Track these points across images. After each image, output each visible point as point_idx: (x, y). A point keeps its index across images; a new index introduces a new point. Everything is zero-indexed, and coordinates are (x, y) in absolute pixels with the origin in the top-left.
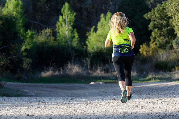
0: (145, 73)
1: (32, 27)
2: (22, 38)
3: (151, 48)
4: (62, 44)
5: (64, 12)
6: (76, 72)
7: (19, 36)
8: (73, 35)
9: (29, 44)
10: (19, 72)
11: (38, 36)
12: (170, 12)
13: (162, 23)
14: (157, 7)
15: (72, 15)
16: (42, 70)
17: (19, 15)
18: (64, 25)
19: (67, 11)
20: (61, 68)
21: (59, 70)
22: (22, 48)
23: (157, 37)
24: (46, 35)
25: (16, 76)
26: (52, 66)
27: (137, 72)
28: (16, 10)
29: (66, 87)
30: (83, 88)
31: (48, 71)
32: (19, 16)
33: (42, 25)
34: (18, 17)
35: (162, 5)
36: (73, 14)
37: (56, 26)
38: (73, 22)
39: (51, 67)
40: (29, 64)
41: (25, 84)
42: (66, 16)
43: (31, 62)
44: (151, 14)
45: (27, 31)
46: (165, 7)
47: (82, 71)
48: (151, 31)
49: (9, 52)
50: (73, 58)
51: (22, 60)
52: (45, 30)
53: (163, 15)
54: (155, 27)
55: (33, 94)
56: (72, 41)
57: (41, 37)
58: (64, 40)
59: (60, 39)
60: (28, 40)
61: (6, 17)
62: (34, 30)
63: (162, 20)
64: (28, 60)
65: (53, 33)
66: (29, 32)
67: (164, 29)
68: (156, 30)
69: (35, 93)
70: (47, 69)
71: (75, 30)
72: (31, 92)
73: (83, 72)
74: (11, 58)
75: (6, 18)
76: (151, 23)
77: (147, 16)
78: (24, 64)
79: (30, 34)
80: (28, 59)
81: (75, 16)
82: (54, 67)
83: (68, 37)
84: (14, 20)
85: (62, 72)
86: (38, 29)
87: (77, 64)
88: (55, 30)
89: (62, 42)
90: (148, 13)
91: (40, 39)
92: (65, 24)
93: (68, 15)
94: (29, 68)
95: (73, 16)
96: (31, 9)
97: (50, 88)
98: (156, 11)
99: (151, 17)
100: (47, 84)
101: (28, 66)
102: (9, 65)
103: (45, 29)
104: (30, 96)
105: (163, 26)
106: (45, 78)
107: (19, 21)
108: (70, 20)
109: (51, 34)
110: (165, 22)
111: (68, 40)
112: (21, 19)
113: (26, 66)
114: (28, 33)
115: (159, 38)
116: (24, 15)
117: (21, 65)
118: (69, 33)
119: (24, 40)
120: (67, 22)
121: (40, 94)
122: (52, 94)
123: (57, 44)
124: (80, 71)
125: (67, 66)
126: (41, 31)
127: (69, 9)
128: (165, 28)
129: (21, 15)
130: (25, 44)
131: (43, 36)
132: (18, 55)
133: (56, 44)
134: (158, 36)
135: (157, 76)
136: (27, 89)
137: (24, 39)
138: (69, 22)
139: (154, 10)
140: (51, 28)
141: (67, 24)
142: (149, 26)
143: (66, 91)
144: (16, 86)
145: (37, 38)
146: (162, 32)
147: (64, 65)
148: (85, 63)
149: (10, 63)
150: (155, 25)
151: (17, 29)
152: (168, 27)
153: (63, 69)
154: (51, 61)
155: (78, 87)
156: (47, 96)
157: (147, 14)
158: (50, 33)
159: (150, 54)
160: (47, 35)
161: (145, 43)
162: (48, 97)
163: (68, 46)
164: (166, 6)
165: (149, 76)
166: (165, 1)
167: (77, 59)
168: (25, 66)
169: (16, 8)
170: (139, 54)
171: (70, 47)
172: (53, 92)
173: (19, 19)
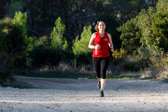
1: (32, 35)
2: (26, 42)
3: (121, 54)
5: (57, 24)
6: (66, 70)
8: (63, 42)
9: (31, 48)
14: (127, 23)
18: (56, 34)
20: (55, 66)
24: (43, 41)
25: (21, 71)
26: (48, 65)
28: (22, 21)
31: (45, 68)
33: (38, 34)
36: (64, 26)
37: (50, 35)
42: (59, 27)
46: (133, 23)
51: (26, 59)
53: (131, 29)
56: (63, 46)
59: (53, 44)
62: (34, 37)
63: (131, 32)
66: (31, 39)
68: (125, 40)
69: (38, 85)
72: (35, 85)
76: (122, 35)
80: (30, 59)
83: (59, 43)
84: (20, 28)
87: (67, 63)
88: (49, 38)
90: (120, 27)
91: (38, 44)
96: (31, 21)
97: (48, 81)
99: (122, 30)
101: (29, 64)
103: (42, 36)
105: (131, 37)
108: (61, 30)
109: (47, 40)
115: (127, 46)
117: (25, 63)
118: (61, 40)
119: (28, 44)
121: (43, 87)
122: (52, 87)
124: (69, 69)
126: (40, 38)
127: (61, 22)
129: (25, 25)
133: (51, 48)
139: (125, 25)
140: (47, 36)
141: (59, 33)
142: (120, 37)
144: (21, 79)
146: (130, 42)
147: (57, 64)
150: (125, 36)
154: (47, 61)
155: (70, 81)
159: (120, 58)
163: (59, 50)
165: (121, 74)
170: (112, 57)
173: (24, 28)
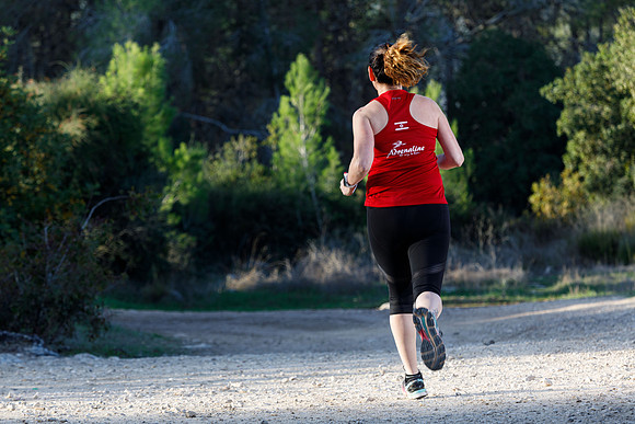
0: (548, 270)
1: (193, 135)
2: (163, 169)
3: (565, 193)
4: (287, 185)
5: (293, 84)
6: (336, 274)
7: (153, 163)
8: (321, 158)
9: (185, 189)
10: (155, 276)
11: (211, 162)
12: (623, 76)
13: (599, 114)
14: (583, 63)
15: (321, 95)
16: (229, 268)
17: (153, 97)
18: (293, 127)
19: (302, 80)
20: (287, 262)
21: (282, 269)
22: (164, 201)
23: (582, 156)
24: (237, 159)
25: (147, 289)
26: (260, 256)
27: (524, 268)
28: (142, 82)
29: (305, 320)
30: (359, 324)
31: (247, 270)
32: (152, 101)
33: (224, 127)
34: (149, 104)
35: (598, 55)
36: (323, 90)
37: (267, 131)
38: (321, 116)
39: (256, 257)
40: (186, 252)
41: (176, 314)
42: (301, 98)
43: (194, 244)
44: (564, 84)
45: (178, 147)
46: (605, 63)
47: (352, 269)
48: (565, 139)
49: (125, 214)
50: (324, 230)
51: (163, 241)
52: (234, 143)
53: (599, 89)
54: (578, 124)
55: (203, 345)
56: (321, 174)
57: (222, 165)
58: (293, 172)
59: (281, 170)
60: (180, 175)
61: (110, 103)
62: (198, 144)
63: (599, 103)
64: (184, 239)
65: (259, 150)
66: (185, 152)
67: (605, 132)
68: (581, 135)
69: (207, 343)
70: (245, 266)
71: (330, 140)
72: (194, 341)
73: (356, 272)
74: (130, 233)
75: (109, 108)
76: (565, 115)
77: (550, 92)
78: (171, 252)
79: (187, 158)
80: (183, 236)
81: (329, 98)
82: (264, 257)
83: (305, 164)
84: (135, 113)
85: (289, 275)
86: (214, 141)
87: (338, 246)
88: (264, 143)
89: (289, 182)
90: (555, 82)
91: (219, 173)
92: (298, 121)
93: (306, 93)
94: (186, 263)
95: (323, 98)
96: (187, 76)
97: (256, 324)
98: (578, 75)
99: (565, 94)
100: (244, 314)
101: (182, 259)
102: (124, 257)
103: (233, 138)
104: (194, 353)
105: (602, 122)
106: (237, 293)
107: (153, 115)
108: (312, 110)
109: (254, 154)
110: (607, 109)
111: (308, 174)
112: (158, 112)
113: (179, 257)
114: (181, 156)
115: (590, 159)
116: (168, 98)
117: (161, 256)
118: (311, 150)
119: (170, 177)
120: (302, 116)
121: (225, 346)
122: (264, 346)
123: (273, 185)
124: (347, 269)
125: (307, 254)
126: (222, 145)
127: (309, 75)
128: (607, 127)
129: (158, 96)
130: (173, 189)
131: (229, 163)
132: (153, 223)
133: (270, 185)
134: (585, 154)
135: (587, 280)
136: (183, 331)
137: (168, 174)
138: (309, 115)
139: (573, 72)
140: (253, 136)
141: (302, 122)
142: (559, 123)
143: (307, 334)
144: (146, 321)
145: (209, 169)
146: (600, 142)
147: (296, 251)
148: (362, 243)
149: (126, 250)
150: (576, 118)
151: (144, 142)
152: (616, 125)
153: (294, 265)
154: (256, 241)
155: (341, 319)
156: (246, 351)
157: (551, 85)
158: (250, 152)
159: (565, 212)
160: (241, 158)
161: (548, 177)
162: (250, 356)
163: (307, 192)
164: (608, 59)
165: (561, 280)
166: (607, 44)
167: (337, 232)
168: (174, 257)
169: (144, 74)
170: (530, 210)
171: (314, 194)
172: (265, 339)
173: (151, 110)
